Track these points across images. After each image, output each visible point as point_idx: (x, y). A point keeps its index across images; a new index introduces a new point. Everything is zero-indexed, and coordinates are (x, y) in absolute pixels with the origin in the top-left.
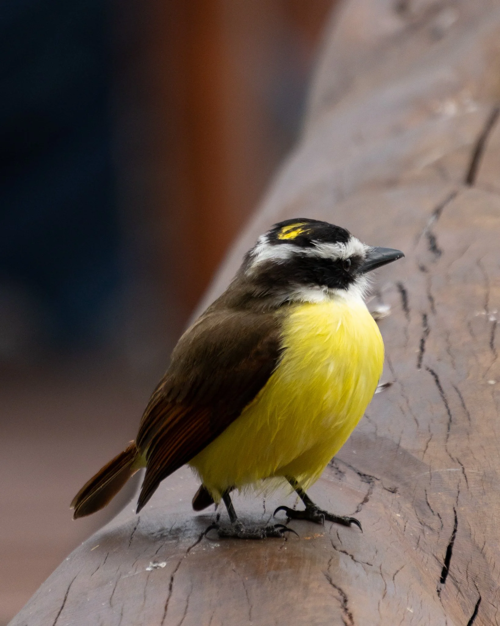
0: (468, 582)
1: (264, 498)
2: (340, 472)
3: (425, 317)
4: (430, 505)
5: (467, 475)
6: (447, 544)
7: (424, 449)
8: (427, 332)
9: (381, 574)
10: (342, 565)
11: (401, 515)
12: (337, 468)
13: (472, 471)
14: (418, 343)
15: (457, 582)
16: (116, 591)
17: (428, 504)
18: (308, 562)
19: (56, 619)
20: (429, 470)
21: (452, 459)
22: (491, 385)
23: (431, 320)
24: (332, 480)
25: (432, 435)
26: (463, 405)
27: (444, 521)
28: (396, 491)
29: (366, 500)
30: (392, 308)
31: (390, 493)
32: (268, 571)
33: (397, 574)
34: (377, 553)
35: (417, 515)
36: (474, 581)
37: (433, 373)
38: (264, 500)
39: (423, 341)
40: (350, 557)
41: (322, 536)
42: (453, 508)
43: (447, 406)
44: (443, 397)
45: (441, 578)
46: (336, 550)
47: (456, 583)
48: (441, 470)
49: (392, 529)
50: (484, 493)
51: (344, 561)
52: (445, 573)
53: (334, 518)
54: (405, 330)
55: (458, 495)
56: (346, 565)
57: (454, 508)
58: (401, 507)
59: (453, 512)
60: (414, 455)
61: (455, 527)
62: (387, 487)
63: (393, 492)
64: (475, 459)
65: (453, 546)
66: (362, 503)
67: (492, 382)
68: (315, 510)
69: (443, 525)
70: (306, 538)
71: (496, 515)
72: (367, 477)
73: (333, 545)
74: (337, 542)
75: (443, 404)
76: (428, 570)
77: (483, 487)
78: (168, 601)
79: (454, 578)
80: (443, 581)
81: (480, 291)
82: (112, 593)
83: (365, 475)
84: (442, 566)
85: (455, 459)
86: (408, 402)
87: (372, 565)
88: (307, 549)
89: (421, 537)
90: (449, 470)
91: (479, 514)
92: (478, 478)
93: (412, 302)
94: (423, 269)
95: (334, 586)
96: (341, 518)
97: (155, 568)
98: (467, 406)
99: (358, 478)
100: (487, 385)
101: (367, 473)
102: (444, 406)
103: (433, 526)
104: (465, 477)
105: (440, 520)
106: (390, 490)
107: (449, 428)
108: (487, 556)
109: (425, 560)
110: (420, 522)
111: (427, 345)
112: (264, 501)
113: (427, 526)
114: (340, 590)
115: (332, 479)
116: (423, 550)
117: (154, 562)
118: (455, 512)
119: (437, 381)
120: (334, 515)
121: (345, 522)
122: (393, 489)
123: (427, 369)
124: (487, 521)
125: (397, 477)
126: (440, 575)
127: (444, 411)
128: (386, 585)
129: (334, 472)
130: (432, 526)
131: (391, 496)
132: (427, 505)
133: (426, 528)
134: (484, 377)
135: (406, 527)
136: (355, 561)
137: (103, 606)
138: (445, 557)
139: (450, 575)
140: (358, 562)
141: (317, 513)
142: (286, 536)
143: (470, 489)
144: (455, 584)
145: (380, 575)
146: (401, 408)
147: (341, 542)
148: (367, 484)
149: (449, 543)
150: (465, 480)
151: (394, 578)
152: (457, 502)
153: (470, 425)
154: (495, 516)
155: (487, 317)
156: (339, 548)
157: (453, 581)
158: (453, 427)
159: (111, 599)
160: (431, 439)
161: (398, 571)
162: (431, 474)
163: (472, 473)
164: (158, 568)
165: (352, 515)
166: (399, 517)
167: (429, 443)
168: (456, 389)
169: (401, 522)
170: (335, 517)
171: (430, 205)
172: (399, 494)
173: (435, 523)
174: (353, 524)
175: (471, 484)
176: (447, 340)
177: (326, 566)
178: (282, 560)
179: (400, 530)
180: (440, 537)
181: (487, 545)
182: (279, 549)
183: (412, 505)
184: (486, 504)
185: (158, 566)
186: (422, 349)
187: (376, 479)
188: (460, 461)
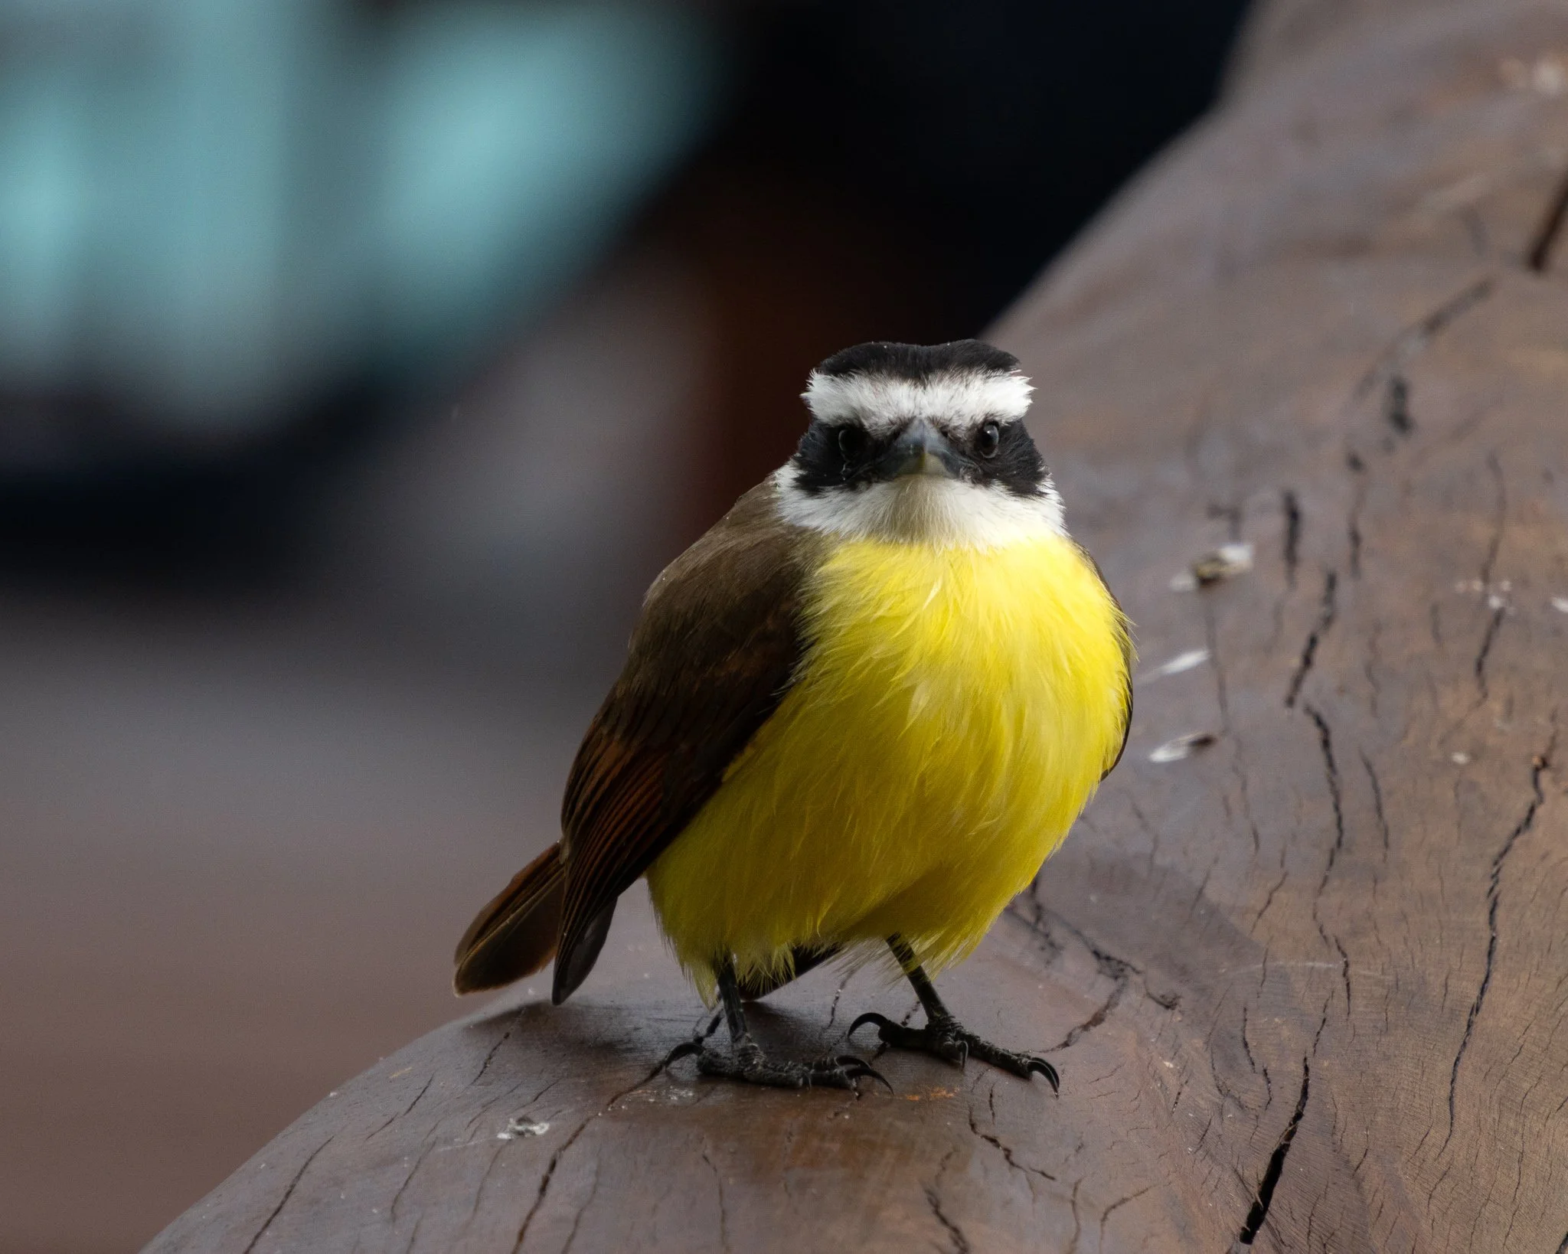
0: (1310, 1246)
1: (839, 991)
2: (1052, 944)
3: (1331, 582)
4: (1249, 1045)
5: (1353, 980)
6: (1273, 1146)
7: (1259, 906)
8: (1328, 621)
9: (1073, 1203)
10: (974, 1170)
11: (1176, 1065)
12: (1047, 936)
13: (1367, 972)
14: (1300, 644)
15: (1283, 1243)
16: (412, 1183)
17: (1246, 1045)
18: (890, 1155)
19: (257, 1237)
20: (1262, 960)
21: (1325, 937)
22: (1456, 765)
23: (1345, 590)
24: (1027, 964)
25: (1286, 875)
26: (1379, 809)
27: (1274, 1088)
28: (1176, 1004)
29: (1097, 1020)
30: (1259, 554)
31: (1161, 1008)
32: (787, 1169)
33: (1119, 1208)
34: (1082, 1151)
35: (1214, 1069)
36: (1325, 1245)
37: (1319, 722)
38: (837, 995)
39: (1313, 642)
40: (1001, 1154)
41: (952, 1095)
42: (1301, 1058)
43: (1337, 808)
44: (1332, 784)
45: (1243, 1229)
46: (975, 1133)
47: (1278, 1244)
48: (1292, 963)
49: (1142, 1096)
50: (1386, 1031)
51: (982, 1163)
52: (1256, 1217)
53: (993, 1053)
54: (1278, 613)
55: (1321, 1029)
56: (986, 1170)
57: (1305, 1059)
58: (1180, 1046)
59: (1302, 1071)
60: (1234, 919)
61: (1299, 1108)
62: (1158, 992)
63: (1167, 1007)
64: (1379, 942)
65: (1288, 1153)
66: (1085, 1027)
67: (1460, 758)
68: (949, 1031)
69: (1271, 1099)
70: (910, 1097)
71: (1406, 1087)
72: (1114, 963)
73: (971, 1120)
74: (982, 1115)
75: (1330, 800)
76: (1215, 1207)
77: (1387, 1014)
78: (529, 1217)
79: (1277, 1232)
80: (1247, 1237)
81: (1481, 532)
82: (402, 1185)
83: (1108, 958)
84: (1250, 1199)
85: (1332, 940)
86: (1244, 788)
87: (1053, 1178)
88: (900, 1124)
89: (1213, 1123)
90: (1310, 964)
91: (1363, 1081)
92: (1379, 991)
93: (1311, 543)
94: (1355, 463)
95: (944, 1221)
96: (1010, 1057)
97: (521, 1134)
98: (1387, 812)
99: (1093, 963)
100: (1448, 764)
101: (1116, 953)
102: (1331, 807)
103: (1247, 1098)
104: (1348, 985)
105: (1266, 1087)
106: (1161, 1000)
107: (1331, 862)
108: (1366, 1186)
109: (1212, 1183)
110: (1218, 1087)
111: (1321, 654)
112: (837, 998)
113: (1233, 1097)
114: (956, 1230)
115: (1029, 961)
116: (1212, 1156)
117: (520, 1121)
118: (1307, 1069)
119: (1326, 744)
120: (993, 1048)
121: (1017, 1068)
122: (1168, 1000)
123: (1308, 710)
124: (1381, 1101)
125: (1183, 972)
126: (1243, 1222)
127: (1328, 817)
128: (1079, 1229)
129: (1037, 944)
130: (1244, 1098)
131: (1163, 1016)
132: (1242, 1045)
133: (1228, 1103)
134: (1442, 742)
135: (1181, 1095)
136: (1012, 1164)
137: (374, 1214)
138: (1262, 1176)
139: (1268, 1224)
140: (1018, 1167)
141: (953, 1038)
142: (862, 1087)
143: (1352, 1016)
144: (1274, 1246)
145: (1070, 1206)
146: (1225, 799)
147: (993, 1114)
148: (1111, 980)
149: (1277, 1146)
150: (1345, 994)
151: (1106, 1214)
152: (1315, 1044)
153: (1384, 861)
154: (1403, 1088)
155: (1485, 597)
156: (982, 1129)
157: (1272, 1238)
158: (1343, 859)
159: (396, 1201)
160: (1281, 884)
161: (1124, 1201)
162: (1265, 969)
163: (1365, 976)
164: (527, 1135)
165: (1046, 1051)
166: (1169, 1068)
167: (1275, 895)
168: (1369, 766)
169: (1172, 1082)
170: (997, 1053)
171: (1420, 308)
172: (1180, 1011)
173: (1252, 1092)
174: (1037, 1075)
175: (1359, 1004)
176: (1372, 645)
177: (935, 1168)
178: (827, 1145)
179: (1163, 1101)
180: (1259, 1129)
181: (1370, 1158)
182: (831, 1116)
183: (1207, 1043)
184: (1386, 1058)
185: (528, 1131)
186: (1307, 661)
187: (1134, 969)
188: (1341, 945)
